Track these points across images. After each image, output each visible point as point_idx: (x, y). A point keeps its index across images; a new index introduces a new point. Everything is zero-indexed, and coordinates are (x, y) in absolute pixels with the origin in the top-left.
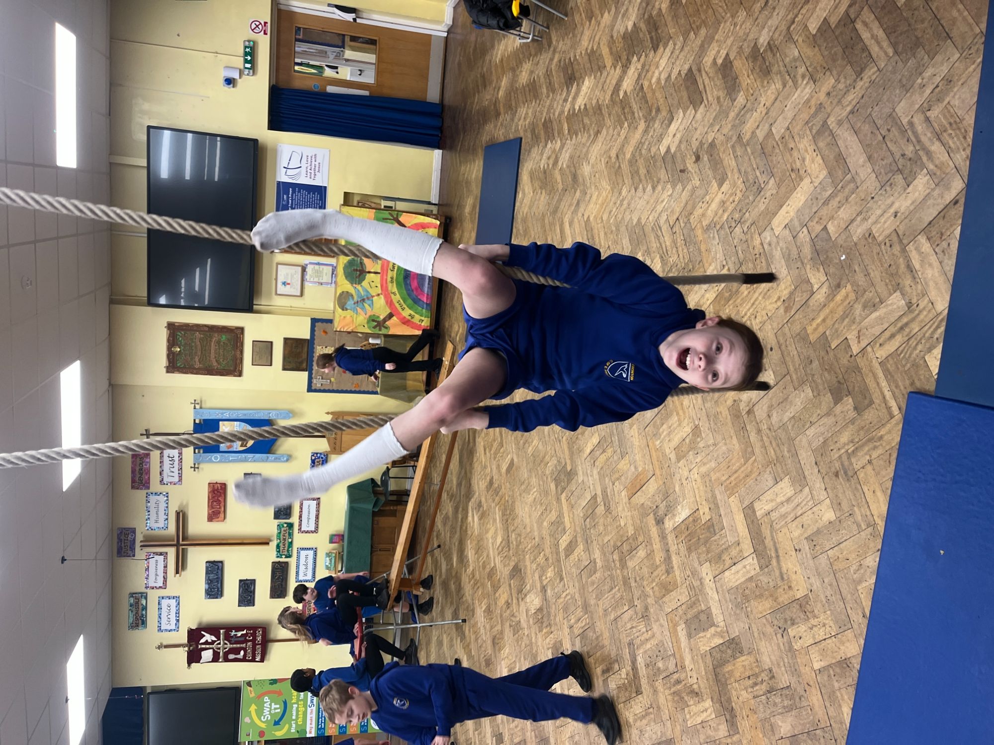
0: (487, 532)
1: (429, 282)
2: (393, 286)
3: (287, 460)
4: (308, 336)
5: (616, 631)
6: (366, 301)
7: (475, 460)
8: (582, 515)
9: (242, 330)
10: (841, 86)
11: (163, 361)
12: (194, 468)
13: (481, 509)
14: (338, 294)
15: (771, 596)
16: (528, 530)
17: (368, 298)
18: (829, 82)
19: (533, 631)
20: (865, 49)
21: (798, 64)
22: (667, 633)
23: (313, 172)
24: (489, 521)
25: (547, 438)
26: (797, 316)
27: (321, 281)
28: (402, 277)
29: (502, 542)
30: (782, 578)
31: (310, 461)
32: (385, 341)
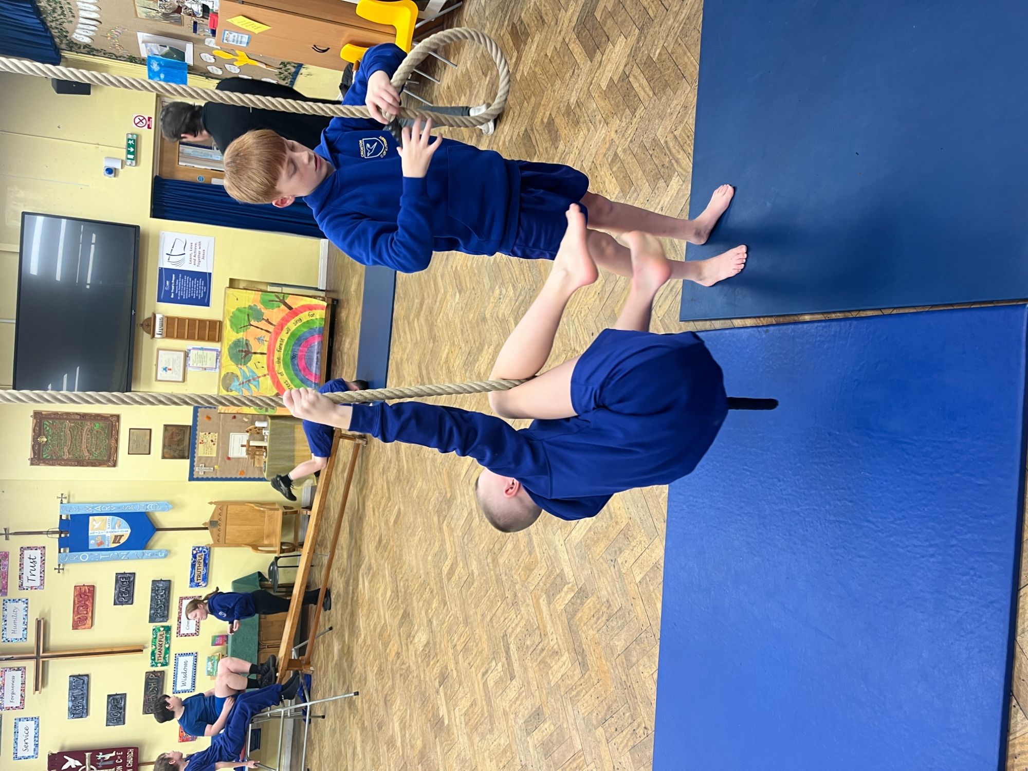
0: (377, 592)
1: (317, 362)
2: (279, 366)
3: (166, 556)
4: (191, 424)
5: (492, 630)
6: (252, 381)
7: (365, 524)
8: (460, 534)
9: (118, 417)
10: (624, 124)
11: (28, 453)
12: (59, 569)
13: (371, 572)
14: (222, 375)
15: (605, 536)
16: (415, 570)
17: (254, 379)
18: (616, 123)
19: (422, 669)
20: (636, 95)
21: (596, 113)
22: (532, 610)
23: (197, 258)
24: (379, 580)
25: (430, 476)
26: (607, 303)
27: (204, 366)
28: (289, 357)
29: (391, 595)
30: (611, 518)
31: (191, 556)
32: (272, 424)
